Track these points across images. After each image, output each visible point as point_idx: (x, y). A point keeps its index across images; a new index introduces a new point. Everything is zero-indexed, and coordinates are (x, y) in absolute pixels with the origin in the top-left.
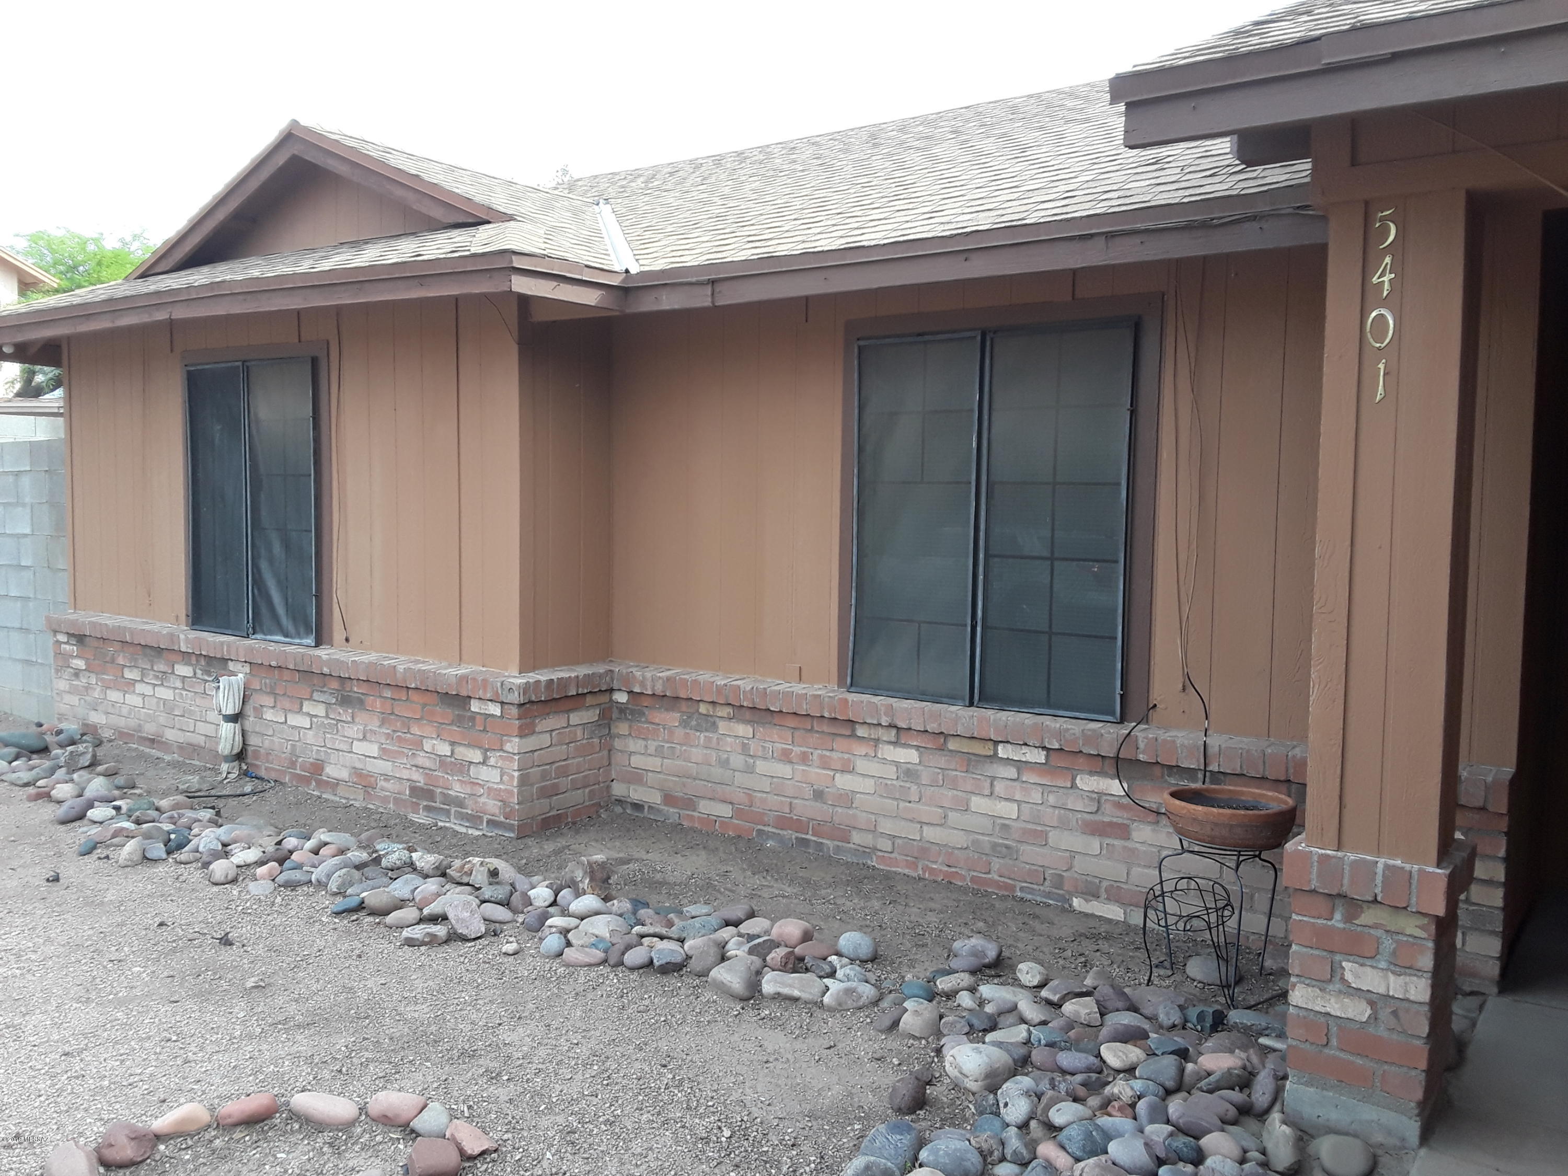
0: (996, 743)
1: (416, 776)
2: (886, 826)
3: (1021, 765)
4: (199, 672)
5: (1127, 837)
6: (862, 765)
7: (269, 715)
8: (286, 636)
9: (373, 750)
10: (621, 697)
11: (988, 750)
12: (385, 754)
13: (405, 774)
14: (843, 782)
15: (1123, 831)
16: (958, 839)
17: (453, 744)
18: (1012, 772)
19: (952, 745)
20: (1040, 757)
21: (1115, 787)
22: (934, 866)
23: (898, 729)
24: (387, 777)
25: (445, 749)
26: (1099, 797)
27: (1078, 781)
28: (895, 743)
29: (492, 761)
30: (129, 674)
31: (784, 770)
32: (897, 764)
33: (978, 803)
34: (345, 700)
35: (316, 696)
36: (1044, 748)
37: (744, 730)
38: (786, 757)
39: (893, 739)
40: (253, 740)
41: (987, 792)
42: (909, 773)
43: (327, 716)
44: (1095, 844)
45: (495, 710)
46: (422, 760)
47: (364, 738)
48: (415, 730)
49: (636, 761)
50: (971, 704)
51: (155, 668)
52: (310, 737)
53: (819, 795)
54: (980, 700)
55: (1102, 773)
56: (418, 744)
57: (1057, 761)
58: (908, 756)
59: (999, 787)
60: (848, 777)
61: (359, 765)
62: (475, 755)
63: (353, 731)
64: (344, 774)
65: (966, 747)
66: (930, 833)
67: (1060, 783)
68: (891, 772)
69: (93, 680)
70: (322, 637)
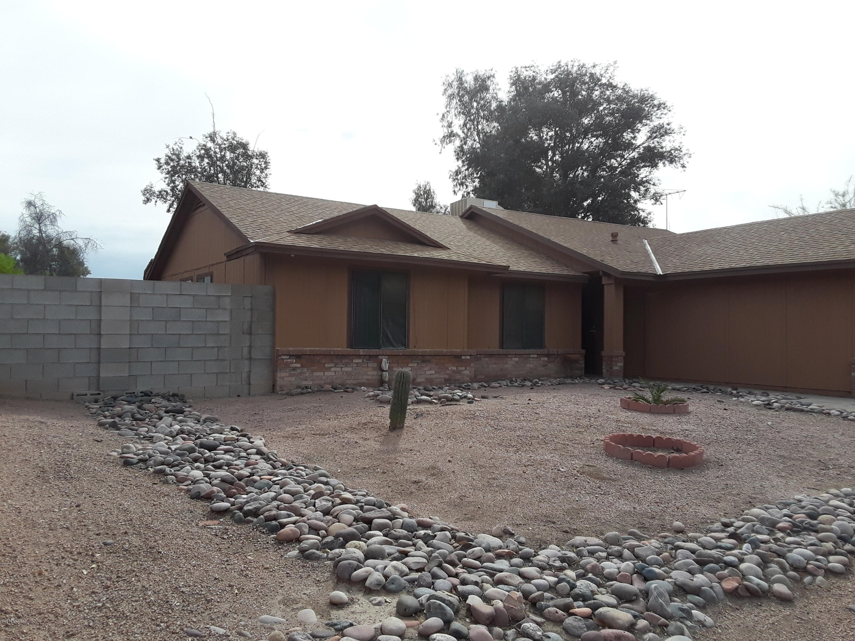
0: (530, 354)
1: (446, 376)
3: (534, 358)
4: (365, 360)
5: (549, 367)
6: (509, 362)
8: (394, 347)
9: (433, 372)
11: (530, 356)
12: (436, 372)
13: (443, 376)
15: (546, 365)
17: (457, 367)
18: (532, 359)
19: (524, 356)
20: (536, 356)
21: (546, 359)
23: (515, 355)
24: (437, 378)
25: (455, 368)
26: (544, 361)
27: (541, 359)
29: (467, 369)
30: (327, 365)
33: (528, 365)
34: (424, 361)
35: (413, 361)
36: (536, 354)
37: (486, 359)
39: (514, 357)
43: (417, 366)
45: (469, 357)
46: (448, 372)
47: (430, 370)
48: (446, 365)
50: (524, 349)
51: (343, 361)
53: (502, 370)
55: (544, 357)
57: (539, 356)
58: (516, 359)
59: (531, 362)
61: (428, 377)
62: (464, 368)
63: (425, 369)
64: (423, 380)
65: (526, 356)
68: (514, 362)
69: (305, 370)
70: (407, 346)
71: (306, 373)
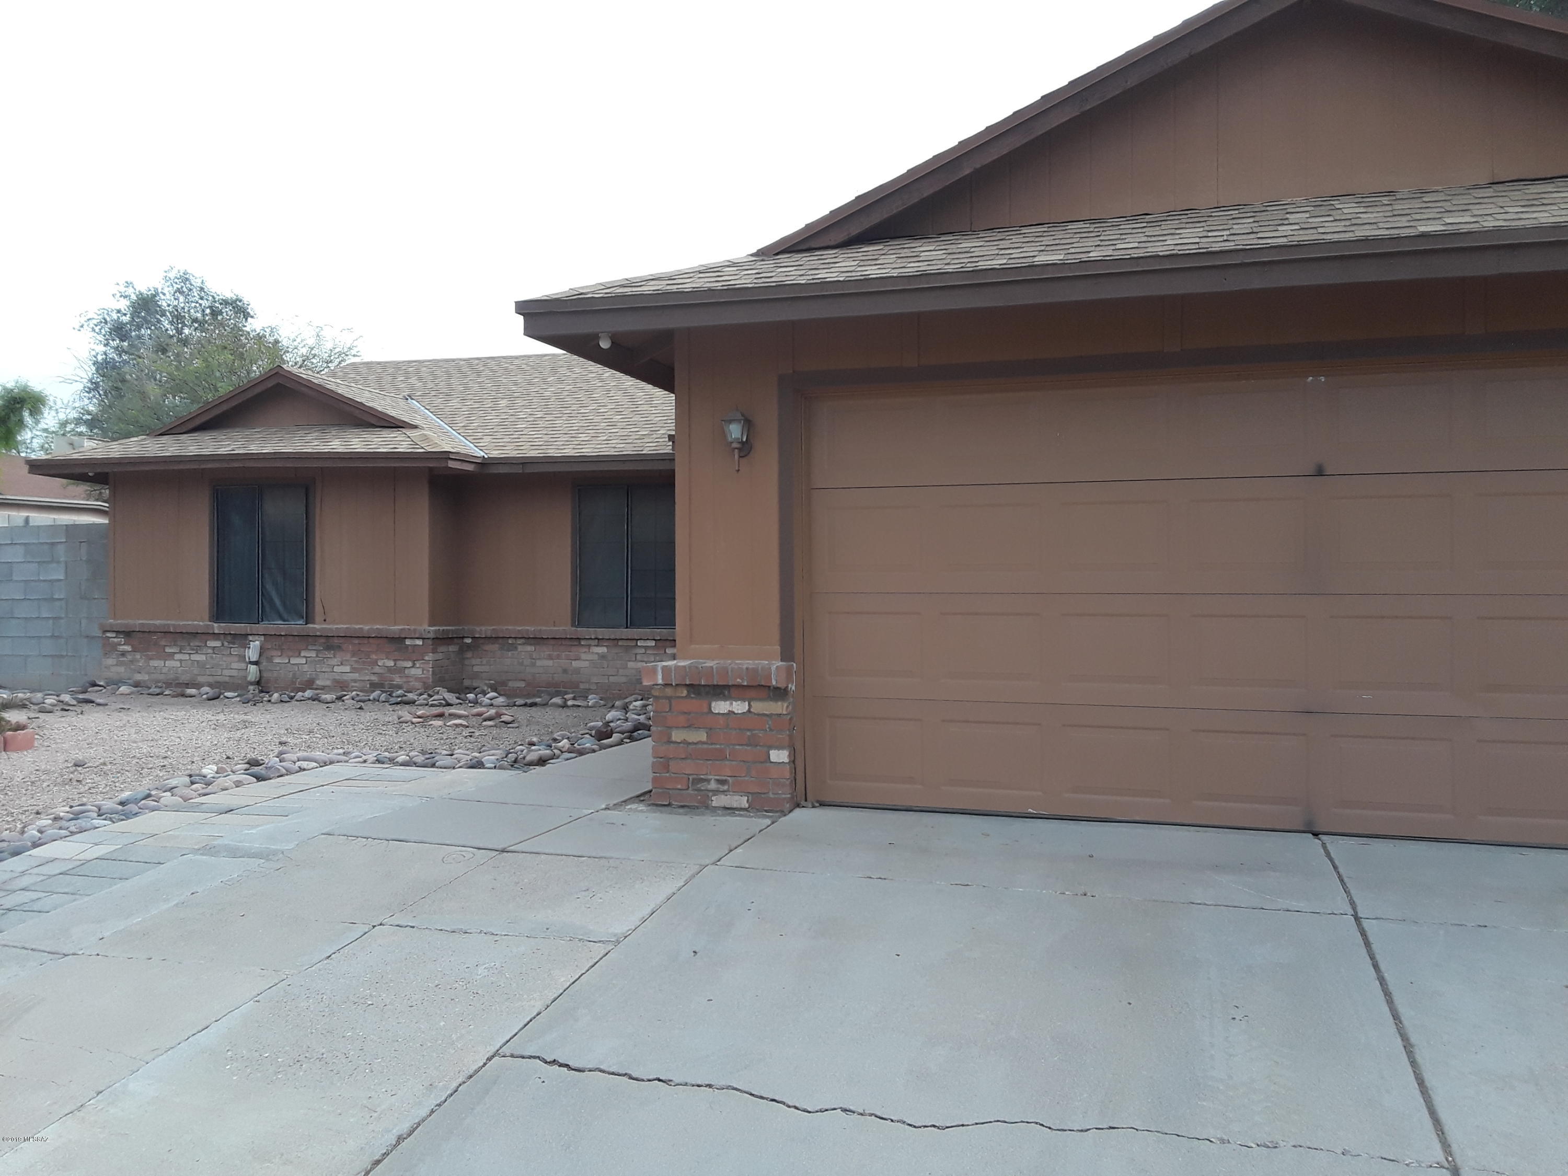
0: (637, 640)
1: (374, 678)
2: (595, 680)
3: (646, 648)
4: (226, 644)
6: (583, 656)
7: (277, 660)
8: (284, 621)
9: (347, 669)
10: (469, 641)
11: (633, 643)
12: (354, 670)
13: (367, 678)
14: (575, 664)
16: (624, 679)
17: (395, 660)
18: (643, 651)
19: (620, 643)
20: (653, 643)
22: (614, 692)
23: (598, 639)
24: (355, 681)
25: (392, 663)
27: (667, 651)
28: (597, 646)
29: (418, 666)
30: (168, 650)
31: (550, 663)
32: (598, 653)
33: (630, 665)
34: (329, 648)
35: (310, 647)
36: (654, 640)
37: (530, 648)
38: (550, 658)
39: (596, 644)
40: (265, 675)
41: (634, 659)
42: (603, 657)
43: (317, 656)
45: (420, 642)
46: (377, 670)
47: (342, 664)
48: (374, 657)
49: (476, 669)
50: (627, 628)
51: (191, 644)
52: (306, 668)
53: (565, 671)
54: (630, 625)
56: (375, 663)
57: (659, 644)
58: (602, 650)
59: (638, 657)
60: (577, 662)
61: (337, 677)
62: (410, 664)
63: (334, 661)
64: (328, 683)
65: (626, 643)
66: (612, 679)
67: (660, 652)
68: (596, 657)
69: (138, 656)
70: (309, 619)
71: (138, 661)
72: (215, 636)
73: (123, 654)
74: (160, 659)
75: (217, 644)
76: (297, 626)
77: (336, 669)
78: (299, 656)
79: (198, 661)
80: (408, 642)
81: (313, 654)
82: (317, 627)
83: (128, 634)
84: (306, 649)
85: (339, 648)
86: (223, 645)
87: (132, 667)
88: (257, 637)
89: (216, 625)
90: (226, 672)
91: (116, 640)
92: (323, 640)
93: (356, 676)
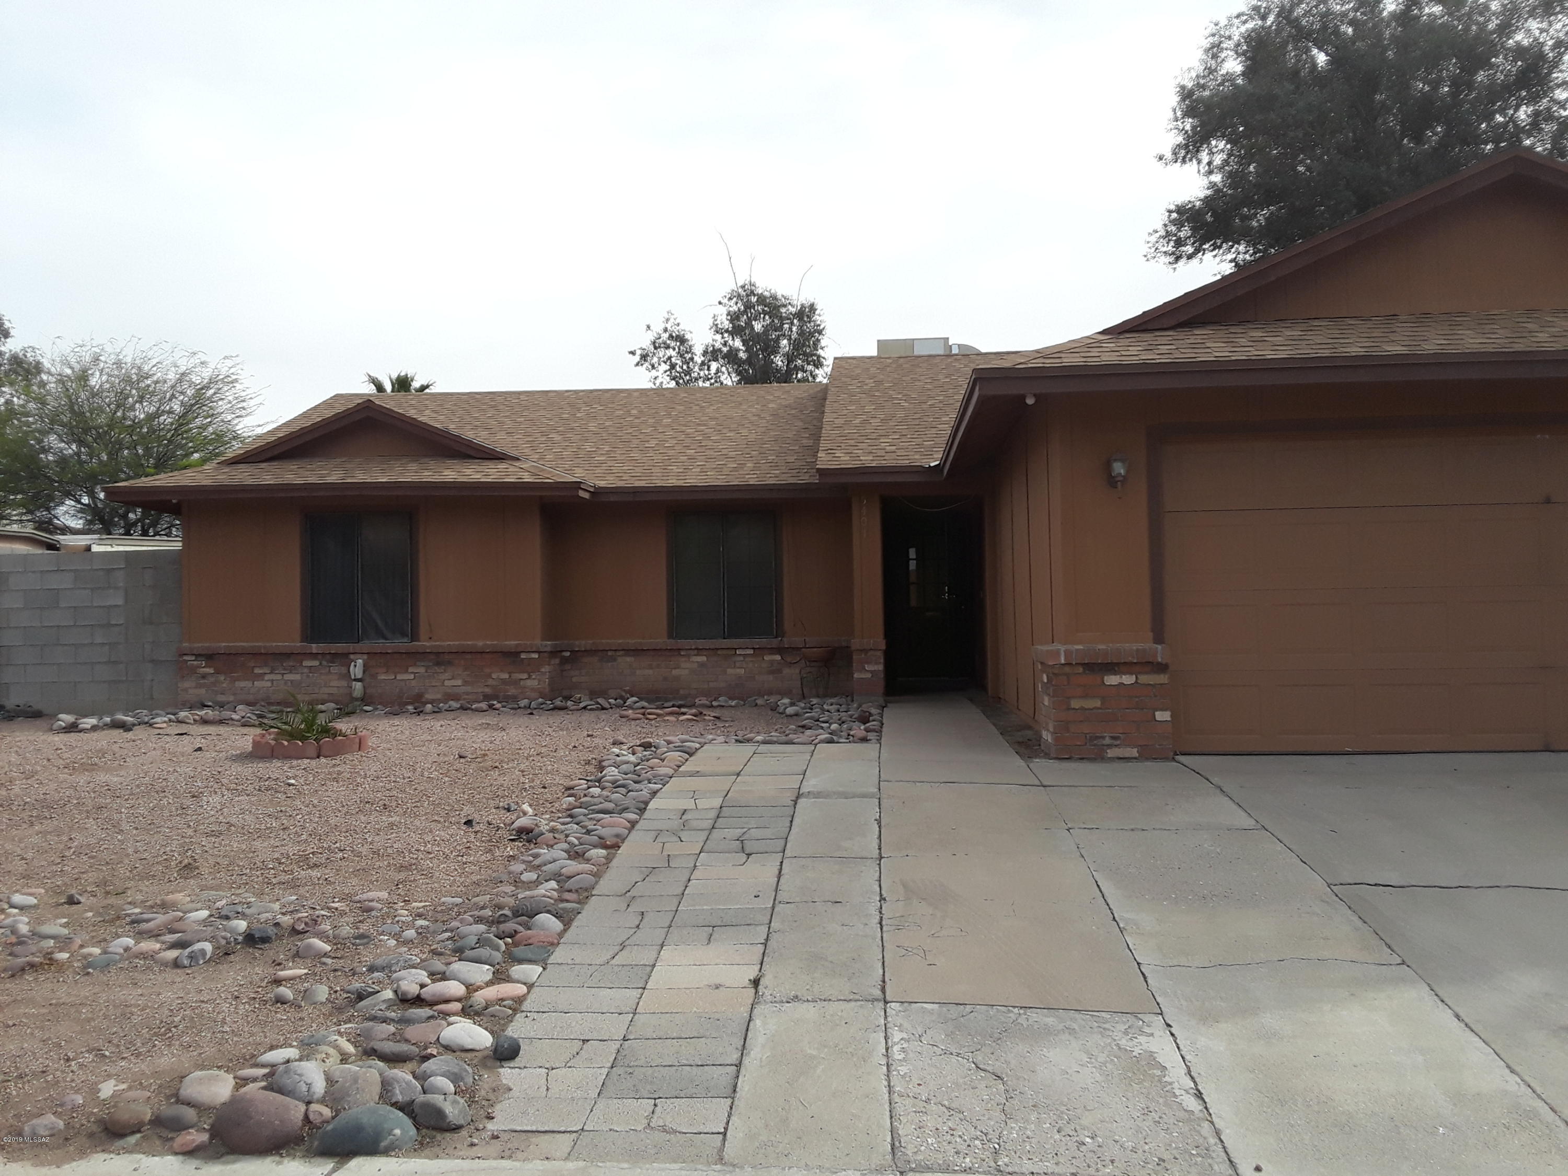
0: (736, 649)
5: (781, 673)
6: (683, 665)
7: (382, 677)
8: (386, 639)
10: (568, 654)
14: (675, 672)
15: (779, 671)
17: (510, 673)
19: (719, 652)
20: (751, 652)
21: (778, 657)
25: (506, 676)
26: (772, 662)
28: (697, 655)
29: (533, 676)
32: (697, 662)
33: (730, 671)
36: (753, 648)
38: (650, 667)
41: (733, 667)
42: (702, 665)
43: (426, 672)
44: (771, 677)
45: (536, 656)
46: (490, 682)
47: (453, 678)
48: (487, 670)
49: (574, 680)
50: (725, 638)
51: (285, 664)
52: (414, 683)
54: (728, 636)
55: (772, 654)
56: (489, 676)
57: (757, 652)
58: (702, 659)
59: (738, 665)
60: (677, 670)
62: (525, 676)
65: (725, 652)
66: (712, 685)
67: (758, 659)
68: (695, 665)
70: (414, 637)
72: (314, 656)
73: (204, 676)
74: (248, 680)
75: (316, 663)
76: (401, 644)
77: (447, 683)
78: (406, 672)
79: (292, 681)
80: (523, 656)
81: (422, 670)
82: (424, 644)
83: (210, 657)
84: (415, 665)
85: (450, 663)
86: (321, 664)
87: (216, 689)
88: (359, 656)
89: (314, 645)
90: (327, 690)
91: (195, 663)
92: (432, 657)
93: (468, 689)
